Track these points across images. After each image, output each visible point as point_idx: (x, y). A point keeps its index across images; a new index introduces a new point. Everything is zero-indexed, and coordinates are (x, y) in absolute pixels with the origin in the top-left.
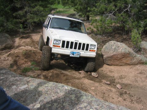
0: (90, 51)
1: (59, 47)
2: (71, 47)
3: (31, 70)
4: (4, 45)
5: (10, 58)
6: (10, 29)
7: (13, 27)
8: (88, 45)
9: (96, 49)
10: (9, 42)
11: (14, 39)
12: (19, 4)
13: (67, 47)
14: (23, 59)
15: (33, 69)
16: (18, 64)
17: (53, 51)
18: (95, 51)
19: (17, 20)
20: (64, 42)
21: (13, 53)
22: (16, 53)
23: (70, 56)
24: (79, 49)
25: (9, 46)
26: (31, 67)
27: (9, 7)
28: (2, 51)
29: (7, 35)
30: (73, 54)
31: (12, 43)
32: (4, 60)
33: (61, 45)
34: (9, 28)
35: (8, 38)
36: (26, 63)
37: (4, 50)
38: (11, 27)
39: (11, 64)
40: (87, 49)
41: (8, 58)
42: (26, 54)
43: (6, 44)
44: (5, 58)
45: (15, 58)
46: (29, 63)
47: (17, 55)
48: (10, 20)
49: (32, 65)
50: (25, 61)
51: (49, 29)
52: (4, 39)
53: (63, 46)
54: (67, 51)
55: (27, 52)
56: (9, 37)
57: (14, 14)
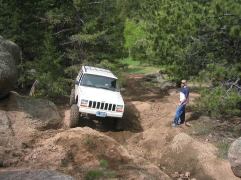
0: (117, 111)
1: (87, 106)
2: (98, 107)
3: (103, 176)
4: (47, 121)
5: (60, 148)
6: (57, 94)
7: (62, 90)
8: (114, 106)
9: (123, 110)
10: (55, 116)
11: (63, 111)
12: (74, 55)
13: (94, 107)
14: (84, 152)
15: (105, 173)
16: (76, 161)
17: (80, 111)
18: (122, 111)
19: (67, 80)
20: (91, 102)
21: (66, 138)
22: (72, 139)
23: (97, 115)
24: (106, 109)
25: (55, 123)
26: (101, 169)
27: (59, 59)
28: (43, 130)
29: (52, 104)
30: (99, 114)
31: (59, 118)
32: (50, 150)
33: (88, 105)
34: (55, 91)
35: (54, 110)
36: (90, 160)
37: (47, 129)
38: (58, 90)
39: (62, 160)
40: (114, 110)
41: (57, 146)
42: (88, 143)
43: (50, 120)
44: (50, 146)
45: (69, 149)
46: (96, 161)
47: (73, 142)
48: (58, 80)
49: (101, 165)
50: (88, 157)
51: (79, 86)
52: (47, 109)
53: (90, 106)
54: (94, 111)
55: (90, 139)
56: (55, 107)
57: (66, 71)
